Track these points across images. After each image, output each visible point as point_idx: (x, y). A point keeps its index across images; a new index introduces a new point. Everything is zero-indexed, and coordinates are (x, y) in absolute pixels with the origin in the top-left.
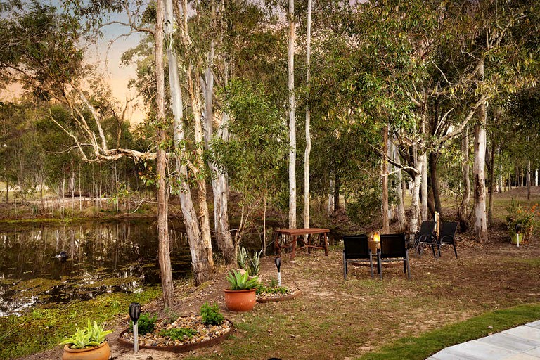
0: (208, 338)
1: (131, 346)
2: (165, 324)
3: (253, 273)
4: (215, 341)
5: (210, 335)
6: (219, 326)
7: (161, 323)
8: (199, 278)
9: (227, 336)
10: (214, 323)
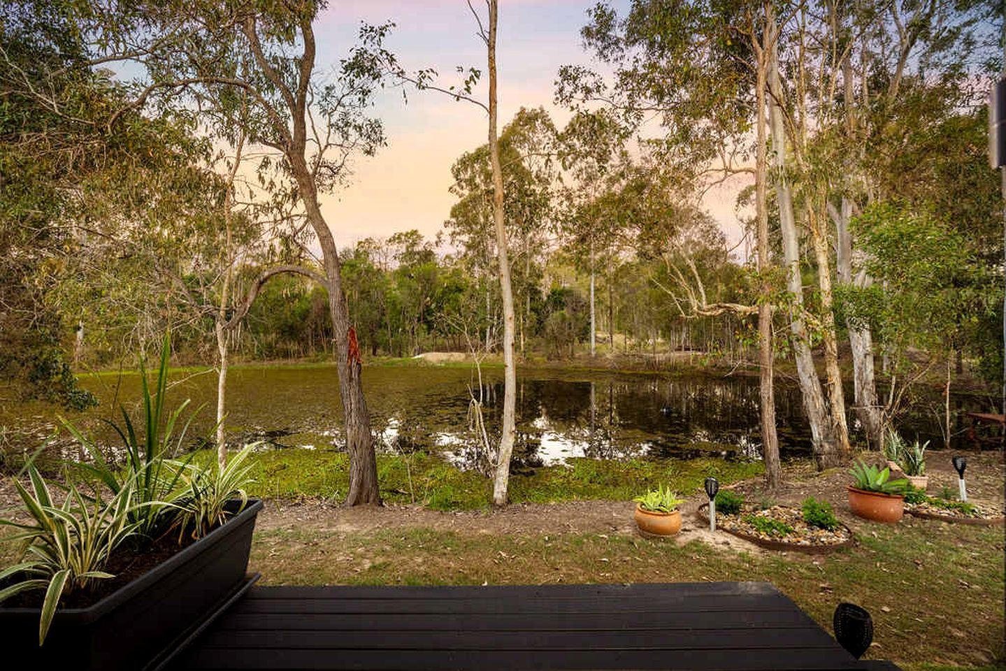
0: (808, 543)
1: (708, 522)
2: (755, 509)
3: (913, 470)
4: (817, 549)
5: (812, 540)
6: (830, 531)
7: (751, 507)
8: (823, 462)
9: (839, 549)
10: (822, 527)
